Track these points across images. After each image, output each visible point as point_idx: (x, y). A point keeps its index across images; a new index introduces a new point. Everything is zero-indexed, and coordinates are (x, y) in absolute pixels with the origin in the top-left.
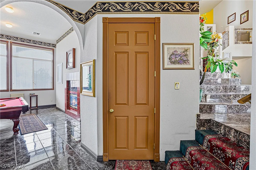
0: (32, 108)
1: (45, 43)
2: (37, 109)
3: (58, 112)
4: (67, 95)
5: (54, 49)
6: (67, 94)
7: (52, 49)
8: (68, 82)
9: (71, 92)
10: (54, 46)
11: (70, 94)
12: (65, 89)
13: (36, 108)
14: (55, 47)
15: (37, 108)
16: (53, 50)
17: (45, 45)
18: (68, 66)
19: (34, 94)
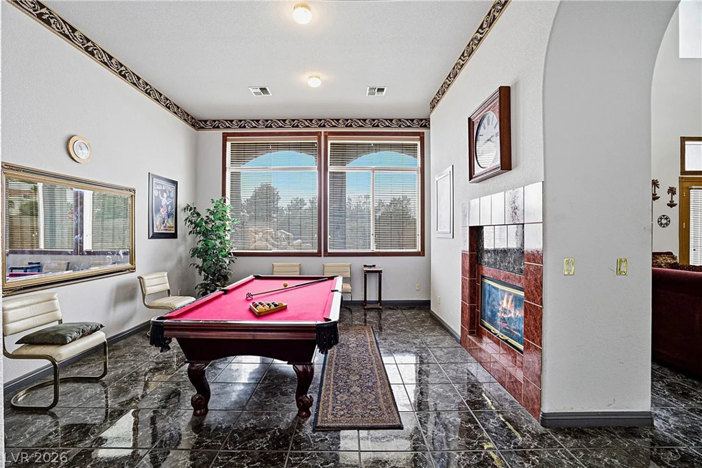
0: (369, 306)
1: (400, 120)
2: (379, 311)
3: (436, 333)
4: (470, 281)
5: (423, 133)
6: (470, 277)
7: (419, 132)
8: (476, 233)
9: (487, 271)
10: (425, 123)
11: (483, 277)
12: (464, 255)
13: (378, 306)
14: (425, 126)
15: (382, 306)
16: (422, 136)
17: (400, 126)
18: (478, 171)
19: (374, 266)
